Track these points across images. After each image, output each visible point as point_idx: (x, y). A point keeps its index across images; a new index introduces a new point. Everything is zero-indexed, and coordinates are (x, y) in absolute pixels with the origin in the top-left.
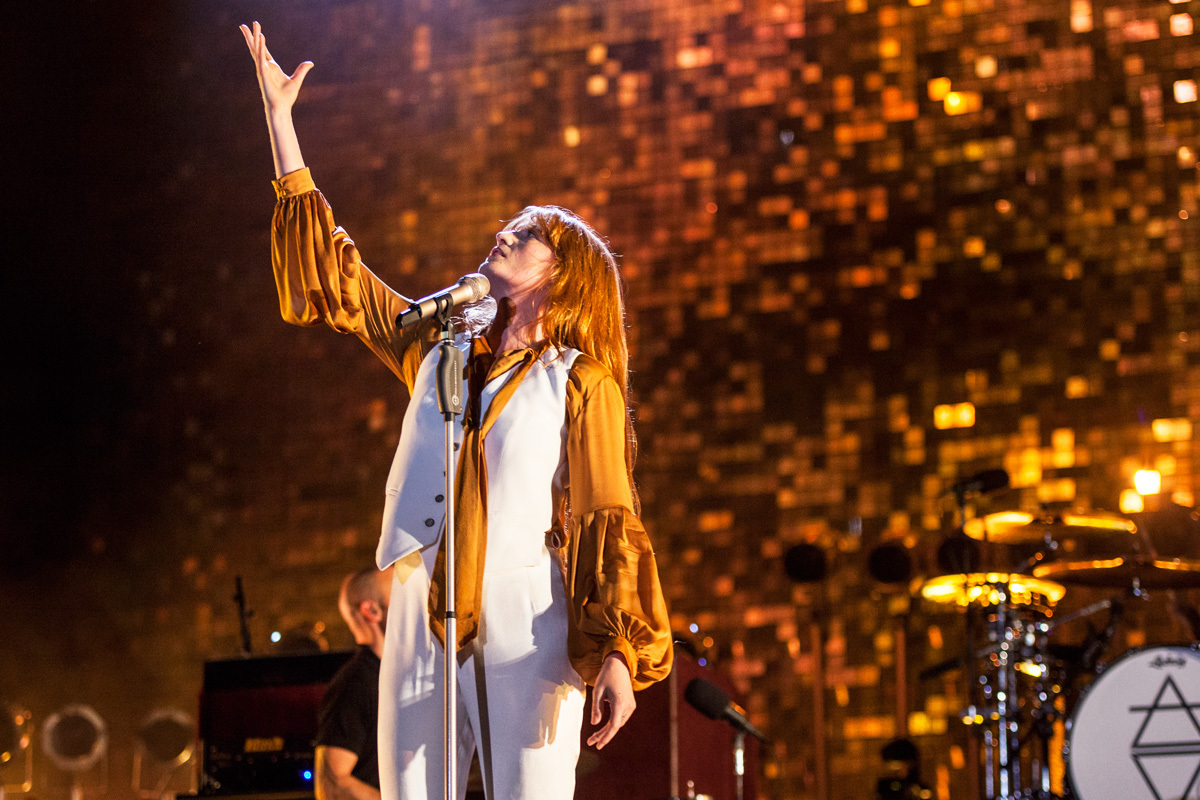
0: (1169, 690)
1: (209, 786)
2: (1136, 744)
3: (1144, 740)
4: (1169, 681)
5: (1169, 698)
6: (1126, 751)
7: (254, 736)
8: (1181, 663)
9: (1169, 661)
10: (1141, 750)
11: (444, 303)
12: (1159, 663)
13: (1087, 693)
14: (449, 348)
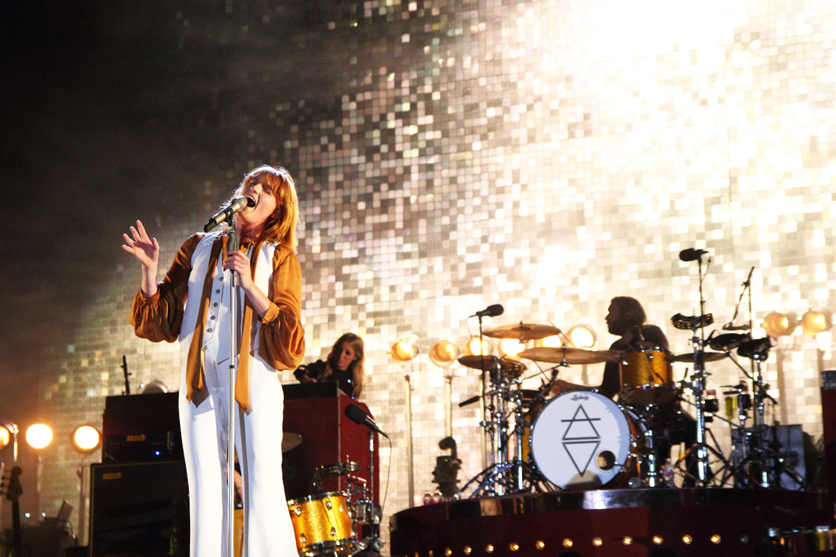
0: (581, 410)
1: (108, 458)
2: (564, 438)
3: (567, 437)
4: (581, 407)
5: (581, 415)
6: (560, 441)
7: (131, 434)
8: (587, 398)
9: (581, 398)
10: (567, 441)
11: (229, 213)
12: (575, 398)
13: (541, 413)
14: (232, 235)
